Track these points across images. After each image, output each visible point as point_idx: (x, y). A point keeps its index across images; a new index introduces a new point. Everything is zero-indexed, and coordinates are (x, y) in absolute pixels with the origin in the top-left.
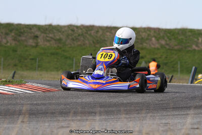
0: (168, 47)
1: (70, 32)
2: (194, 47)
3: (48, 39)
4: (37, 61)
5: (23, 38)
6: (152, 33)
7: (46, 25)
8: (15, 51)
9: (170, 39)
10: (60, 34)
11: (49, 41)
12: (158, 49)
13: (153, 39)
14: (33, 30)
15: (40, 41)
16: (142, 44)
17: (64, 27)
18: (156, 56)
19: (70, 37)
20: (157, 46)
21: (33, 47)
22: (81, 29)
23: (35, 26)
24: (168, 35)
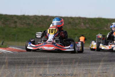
0: (90, 28)
1: (35, 19)
2: (105, 28)
3: (22, 23)
4: (16, 36)
5: (8, 23)
6: (82, 20)
7: (21, 16)
8: (3, 30)
9: (92, 24)
10: (29, 20)
11: (23, 24)
12: (85, 29)
13: (82, 24)
14: (14, 18)
15: (18, 24)
16: (76, 26)
17: (32, 16)
18: (84, 34)
19: (35, 22)
20: (85, 28)
21: (14, 28)
22: (41, 18)
23: (15, 16)
24: (91, 21)
